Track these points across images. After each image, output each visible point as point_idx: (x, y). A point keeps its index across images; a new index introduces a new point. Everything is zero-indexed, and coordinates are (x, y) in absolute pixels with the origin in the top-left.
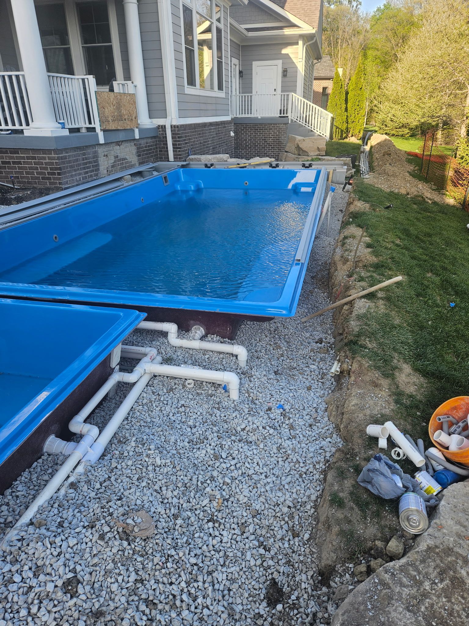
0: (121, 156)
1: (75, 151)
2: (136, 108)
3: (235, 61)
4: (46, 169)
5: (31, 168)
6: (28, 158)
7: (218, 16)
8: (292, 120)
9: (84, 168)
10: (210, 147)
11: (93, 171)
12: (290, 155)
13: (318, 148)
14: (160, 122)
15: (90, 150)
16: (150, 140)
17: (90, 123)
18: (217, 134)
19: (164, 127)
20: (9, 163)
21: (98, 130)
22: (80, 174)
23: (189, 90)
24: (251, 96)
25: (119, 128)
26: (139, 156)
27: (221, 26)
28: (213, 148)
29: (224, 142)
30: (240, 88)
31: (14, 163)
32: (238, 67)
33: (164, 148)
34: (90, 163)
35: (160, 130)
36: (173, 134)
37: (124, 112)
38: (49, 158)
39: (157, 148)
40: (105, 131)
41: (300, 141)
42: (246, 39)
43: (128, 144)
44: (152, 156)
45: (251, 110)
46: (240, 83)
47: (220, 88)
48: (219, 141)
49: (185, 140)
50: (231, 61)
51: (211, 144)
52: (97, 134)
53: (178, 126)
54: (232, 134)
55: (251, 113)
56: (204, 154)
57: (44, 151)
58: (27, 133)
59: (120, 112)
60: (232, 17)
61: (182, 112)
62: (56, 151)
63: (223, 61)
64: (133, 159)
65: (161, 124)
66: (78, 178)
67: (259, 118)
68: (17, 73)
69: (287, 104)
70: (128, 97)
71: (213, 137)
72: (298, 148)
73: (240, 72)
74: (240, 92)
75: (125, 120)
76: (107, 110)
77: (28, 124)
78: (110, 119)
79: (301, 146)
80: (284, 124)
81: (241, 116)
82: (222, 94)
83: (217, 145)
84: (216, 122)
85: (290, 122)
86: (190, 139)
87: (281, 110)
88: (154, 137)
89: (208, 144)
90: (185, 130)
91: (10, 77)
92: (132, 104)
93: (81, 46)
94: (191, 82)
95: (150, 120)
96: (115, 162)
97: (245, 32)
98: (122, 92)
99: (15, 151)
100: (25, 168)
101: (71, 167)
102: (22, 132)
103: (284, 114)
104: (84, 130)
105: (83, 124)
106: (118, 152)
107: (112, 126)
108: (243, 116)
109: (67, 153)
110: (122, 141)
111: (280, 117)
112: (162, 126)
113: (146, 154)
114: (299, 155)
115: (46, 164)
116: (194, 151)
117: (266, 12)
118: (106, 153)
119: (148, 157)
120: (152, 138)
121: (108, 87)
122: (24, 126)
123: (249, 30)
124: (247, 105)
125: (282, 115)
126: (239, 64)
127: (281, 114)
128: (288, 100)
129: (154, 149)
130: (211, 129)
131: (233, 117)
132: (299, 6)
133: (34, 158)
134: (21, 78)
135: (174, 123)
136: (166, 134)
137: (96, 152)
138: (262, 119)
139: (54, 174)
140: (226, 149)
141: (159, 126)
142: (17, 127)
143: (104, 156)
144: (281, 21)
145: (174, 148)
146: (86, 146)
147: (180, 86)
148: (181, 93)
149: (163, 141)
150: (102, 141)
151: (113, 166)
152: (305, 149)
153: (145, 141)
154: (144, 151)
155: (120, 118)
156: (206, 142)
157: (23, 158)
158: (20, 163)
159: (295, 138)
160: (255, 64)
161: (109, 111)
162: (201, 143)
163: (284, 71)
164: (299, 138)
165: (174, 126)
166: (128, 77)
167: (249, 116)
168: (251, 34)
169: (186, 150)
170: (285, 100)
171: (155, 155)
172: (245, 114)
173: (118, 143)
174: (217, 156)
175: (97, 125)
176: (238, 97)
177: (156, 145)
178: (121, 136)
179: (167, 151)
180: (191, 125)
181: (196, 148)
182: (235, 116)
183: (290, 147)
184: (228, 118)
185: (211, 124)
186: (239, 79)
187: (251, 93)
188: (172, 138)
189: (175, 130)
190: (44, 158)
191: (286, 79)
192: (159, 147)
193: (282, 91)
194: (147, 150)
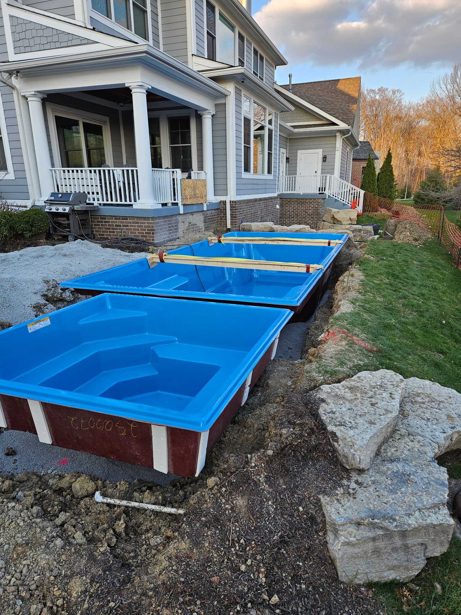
0: (193, 222)
1: (164, 219)
2: (206, 189)
3: (283, 150)
4: (145, 230)
5: (134, 229)
6: (133, 223)
7: (270, 117)
8: (329, 196)
9: (169, 230)
10: (259, 216)
11: (174, 232)
12: (326, 223)
13: (350, 218)
14: (223, 198)
15: (174, 218)
16: (214, 211)
17: (175, 200)
18: (265, 207)
19: (224, 203)
20: (120, 226)
21: (180, 205)
22: (166, 234)
23: (245, 175)
24: (295, 177)
25: (193, 203)
26: (205, 222)
27: (272, 127)
28: (261, 218)
29: (271, 213)
30: (286, 170)
31: (123, 226)
32: (285, 155)
33: (223, 217)
34: (172, 226)
35: (222, 204)
36: (231, 207)
37: (198, 192)
38: (148, 223)
39: (218, 217)
40: (184, 205)
41: (335, 212)
42: (293, 134)
43: (198, 214)
44: (214, 223)
45: (295, 187)
46: (286, 167)
47: (269, 172)
48: (267, 212)
49: (240, 211)
50: (279, 151)
51: (260, 214)
52: (179, 207)
53: (235, 202)
54: (278, 207)
55: (294, 190)
56: (254, 222)
57: (145, 218)
58: (135, 207)
59: (195, 192)
60: (282, 119)
61: (239, 191)
62: (153, 218)
63: (273, 152)
64: (202, 225)
65: (223, 200)
66: (164, 236)
67: (302, 194)
68: (133, 168)
69: (325, 183)
70: (201, 182)
71: (262, 209)
72: (333, 218)
73: (287, 159)
74: (286, 174)
75: (198, 197)
76: (187, 191)
77: (135, 201)
78: (188, 197)
79: (335, 217)
80: (322, 199)
81: (286, 192)
82: (271, 177)
83: (265, 215)
84: (265, 198)
85: (327, 198)
86: (243, 211)
87: (320, 188)
88: (217, 209)
89: (257, 215)
90: (240, 204)
91: (128, 171)
92: (204, 187)
93: (169, 145)
94: (247, 169)
95: (215, 197)
96: (189, 226)
97: (292, 129)
98: (197, 179)
99: (125, 218)
100: (131, 229)
101: (161, 229)
102: (131, 205)
103: (322, 191)
104: (170, 205)
105: (169, 200)
106: (191, 219)
107: (189, 202)
108: (288, 192)
109: (159, 220)
110: (195, 212)
111: (320, 193)
112: (223, 201)
113: (210, 221)
114: (334, 224)
115: (145, 227)
116: (247, 219)
117: (310, 113)
118: (183, 220)
119: (211, 224)
120: (215, 209)
121: (187, 174)
122: (133, 202)
123: (294, 127)
124: (292, 184)
125: (321, 192)
126: (287, 153)
127: (319, 191)
128: (326, 180)
129: (216, 218)
130: (260, 203)
131: (280, 193)
132: (338, 107)
133: (137, 223)
134: (135, 172)
135: (232, 200)
136: (226, 207)
137: (177, 219)
138: (304, 194)
139: (150, 233)
140: (272, 218)
141: (221, 201)
142: (128, 202)
143: (182, 222)
144: (322, 120)
145: (231, 217)
146: (171, 215)
147: (238, 173)
148: (239, 178)
149: (224, 212)
150: (182, 212)
151: (187, 230)
152: (339, 219)
153: (210, 212)
154: (209, 219)
155: (195, 196)
156: (256, 213)
157: (130, 223)
158: (127, 226)
159: (331, 210)
160: (300, 152)
161: (188, 192)
162: (252, 214)
163: (324, 158)
164: (334, 210)
165: (233, 202)
166: (201, 167)
167: (293, 192)
168: (296, 130)
169: (241, 219)
170: (324, 180)
171: (217, 222)
172: (289, 190)
173: (192, 213)
174: (265, 223)
175: (179, 201)
176: (284, 178)
177: (218, 215)
178: (195, 209)
179: (226, 220)
180: (245, 200)
181: (248, 217)
182: (281, 192)
183: (327, 217)
184: (275, 195)
185: (261, 200)
186: (286, 164)
187: (296, 174)
188: (231, 210)
189: (233, 205)
190: (145, 223)
191: (325, 163)
192: (220, 216)
193: (322, 173)
194: (211, 219)
